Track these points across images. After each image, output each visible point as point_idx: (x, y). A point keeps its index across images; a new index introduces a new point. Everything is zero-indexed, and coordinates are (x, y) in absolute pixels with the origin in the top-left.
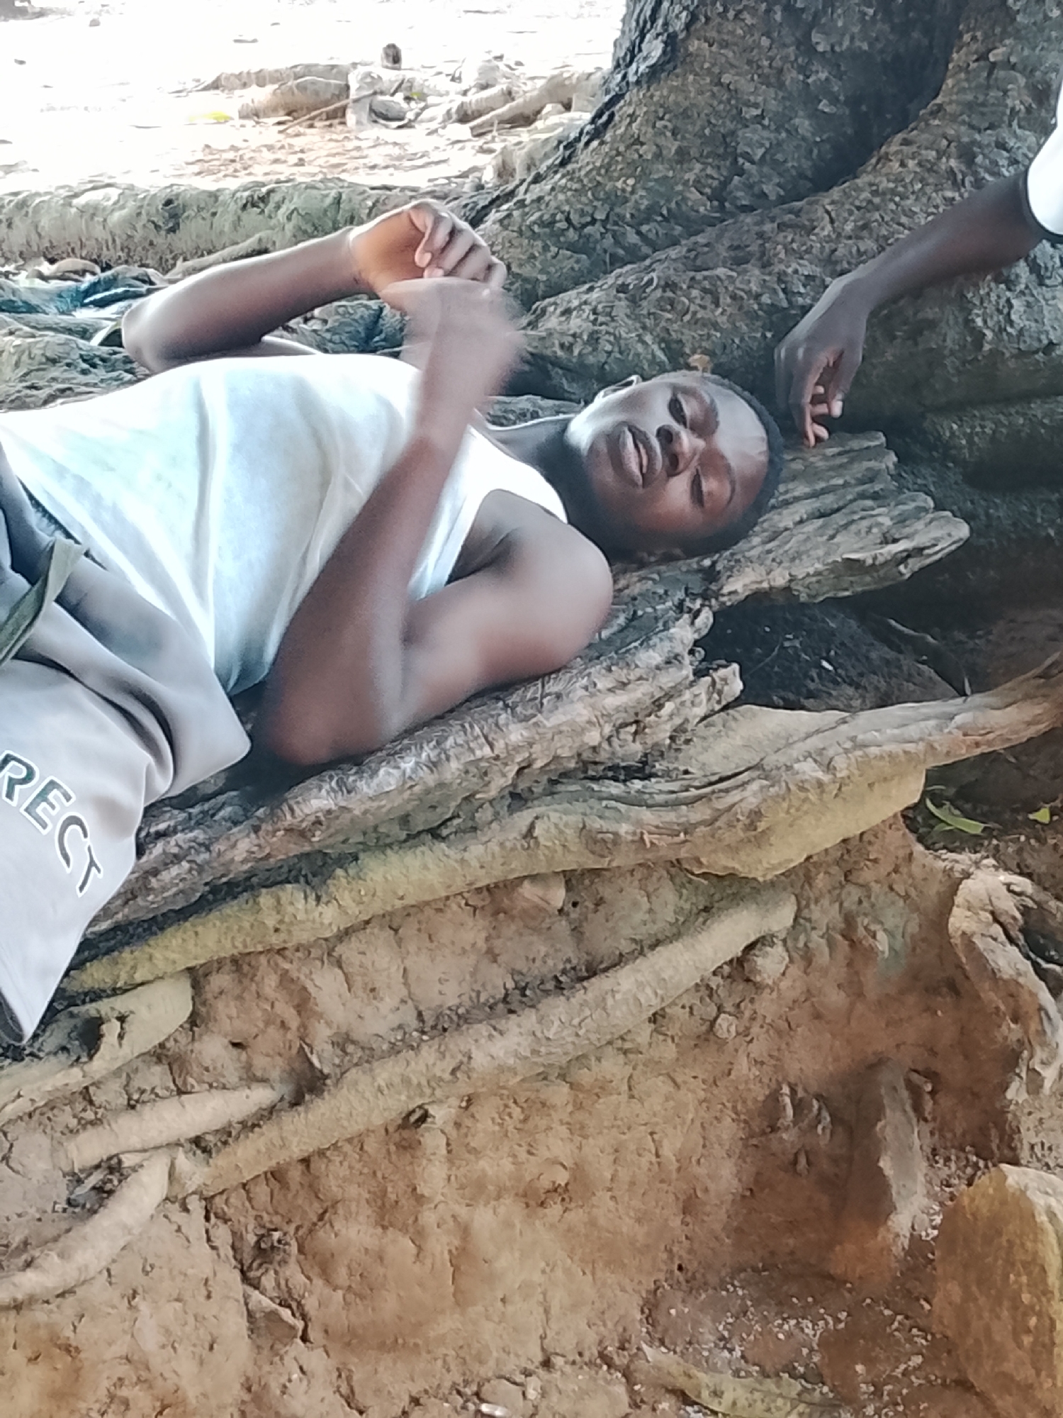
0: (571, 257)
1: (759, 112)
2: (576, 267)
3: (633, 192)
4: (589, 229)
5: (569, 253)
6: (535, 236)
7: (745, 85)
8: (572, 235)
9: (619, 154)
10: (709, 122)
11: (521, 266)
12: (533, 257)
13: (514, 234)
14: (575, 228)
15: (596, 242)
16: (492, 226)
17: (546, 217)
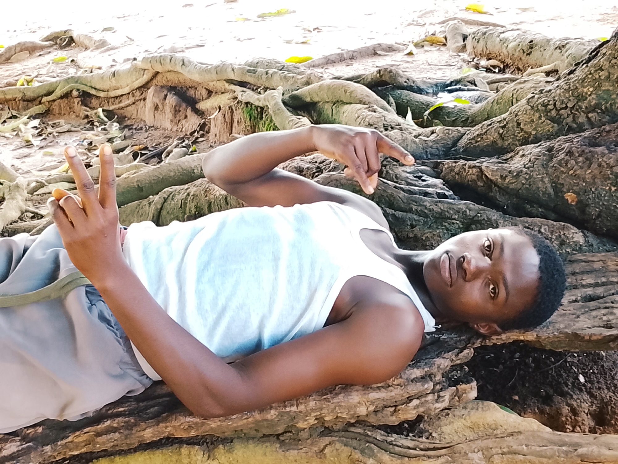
0: (550, 124)
2: (551, 130)
3: (590, 95)
4: (562, 112)
5: (549, 122)
6: (538, 110)
8: (554, 113)
9: (590, 74)
11: (525, 125)
12: (532, 121)
13: (530, 107)
14: (556, 110)
15: (564, 118)
16: (524, 101)
17: (546, 101)
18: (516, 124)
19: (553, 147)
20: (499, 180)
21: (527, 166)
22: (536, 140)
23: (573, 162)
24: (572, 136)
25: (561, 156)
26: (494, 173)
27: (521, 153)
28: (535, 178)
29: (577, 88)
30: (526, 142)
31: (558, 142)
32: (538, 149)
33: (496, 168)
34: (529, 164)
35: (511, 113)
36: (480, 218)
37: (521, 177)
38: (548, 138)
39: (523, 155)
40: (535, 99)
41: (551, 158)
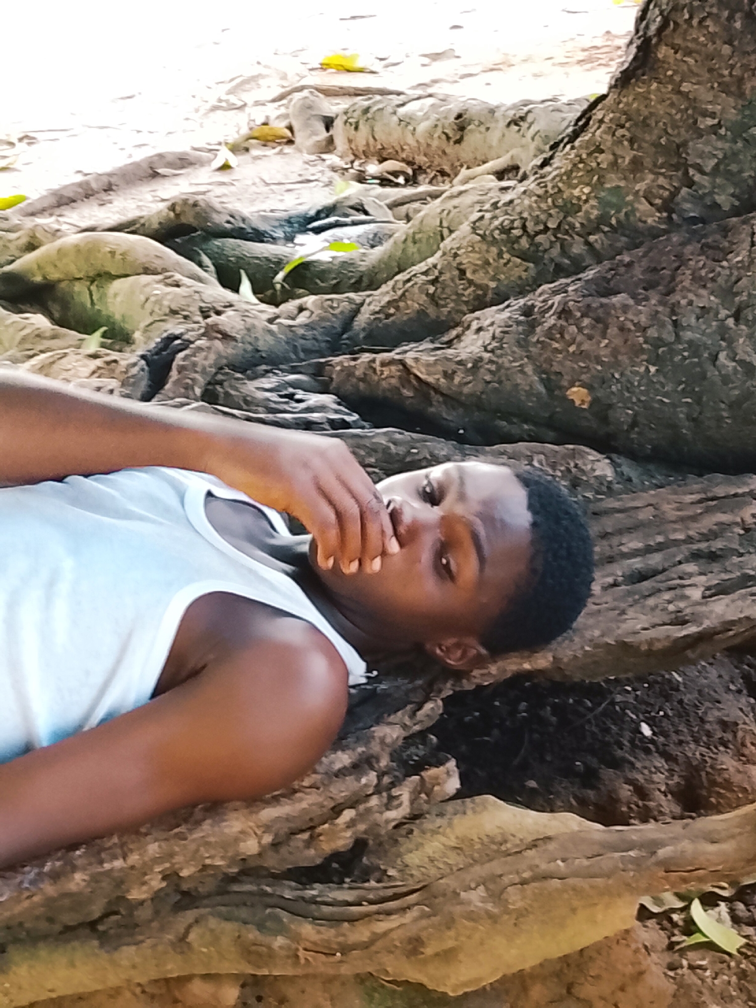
0: (521, 264)
1: (716, 121)
2: (524, 275)
3: (586, 201)
4: (540, 238)
5: (519, 261)
6: (494, 242)
7: (703, 93)
8: (524, 243)
9: (581, 161)
10: (665, 131)
11: (474, 272)
12: (487, 263)
13: (479, 238)
14: (529, 236)
15: (545, 251)
16: (465, 228)
17: (506, 223)
18: (456, 273)
19: (533, 306)
20: (442, 380)
21: (489, 348)
22: (500, 298)
23: (573, 329)
24: (563, 281)
25: (551, 320)
26: (432, 369)
27: (475, 325)
28: (508, 369)
29: (560, 191)
30: (480, 304)
31: (540, 295)
32: (506, 314)
33: (434, 358)
34: (495, 344)
35: (444, 254)
36: (417, 457)
37: (482, 370)
38: (522, 293)
39: (479, 330)
40: (486, 222)
41: (532, 326)
